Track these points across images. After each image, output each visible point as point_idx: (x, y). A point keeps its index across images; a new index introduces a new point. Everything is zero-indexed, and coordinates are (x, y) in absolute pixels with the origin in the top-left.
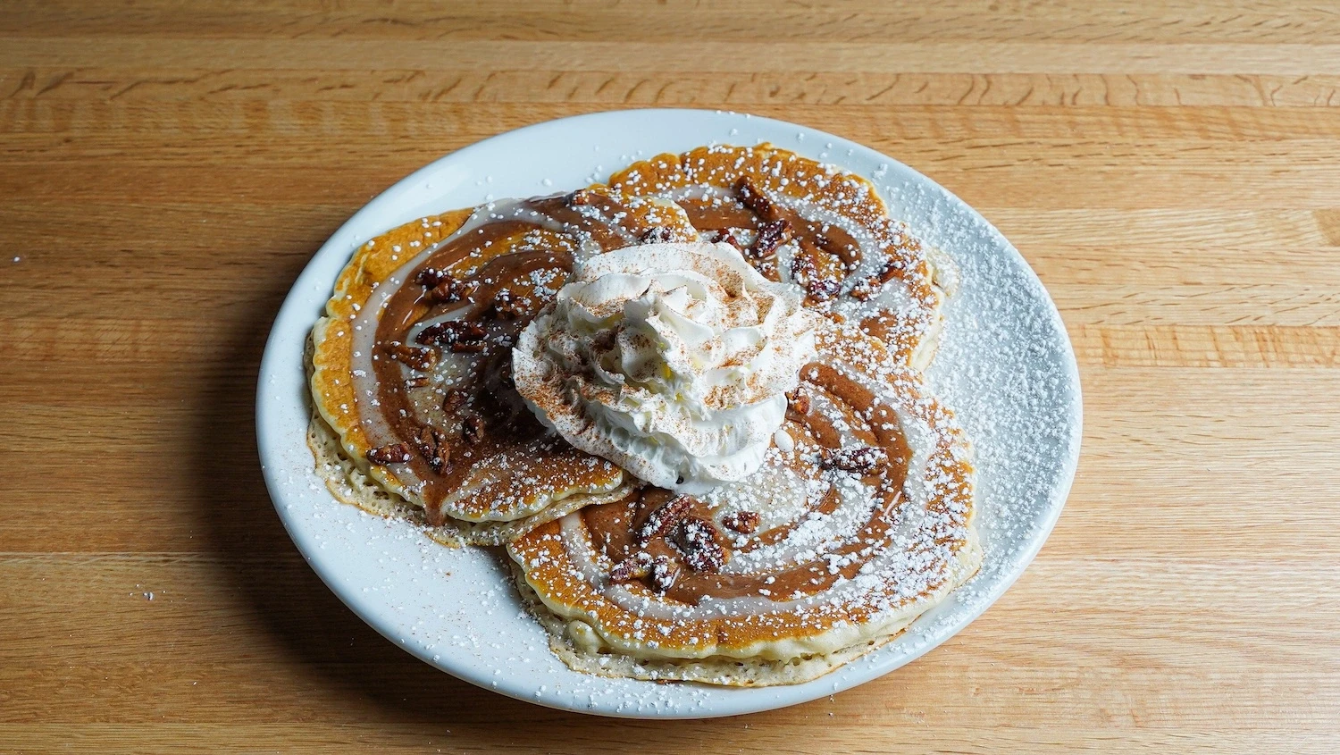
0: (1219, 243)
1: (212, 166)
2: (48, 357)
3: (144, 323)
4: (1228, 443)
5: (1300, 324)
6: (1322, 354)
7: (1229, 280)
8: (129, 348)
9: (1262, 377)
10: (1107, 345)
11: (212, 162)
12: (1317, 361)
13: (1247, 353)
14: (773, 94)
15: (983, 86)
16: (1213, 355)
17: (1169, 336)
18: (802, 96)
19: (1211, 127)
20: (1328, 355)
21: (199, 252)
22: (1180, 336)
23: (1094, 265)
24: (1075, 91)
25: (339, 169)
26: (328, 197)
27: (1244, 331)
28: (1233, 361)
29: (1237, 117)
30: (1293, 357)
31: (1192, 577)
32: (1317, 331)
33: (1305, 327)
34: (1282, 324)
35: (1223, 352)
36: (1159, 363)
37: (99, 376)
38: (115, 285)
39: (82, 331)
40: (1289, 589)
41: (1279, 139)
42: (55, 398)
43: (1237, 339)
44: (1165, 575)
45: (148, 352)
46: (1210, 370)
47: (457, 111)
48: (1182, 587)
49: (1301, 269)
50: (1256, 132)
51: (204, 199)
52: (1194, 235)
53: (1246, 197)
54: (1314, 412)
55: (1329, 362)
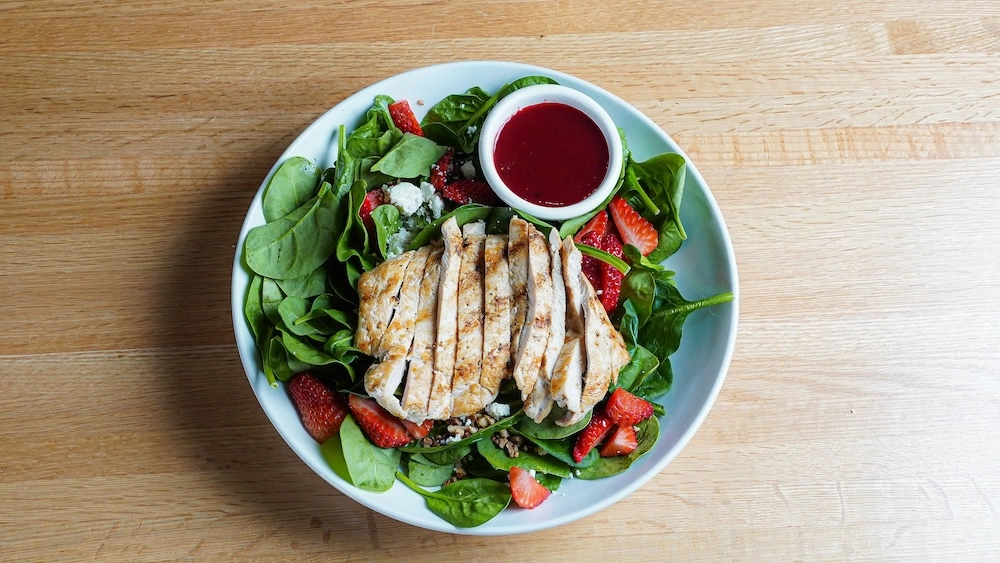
0: (818, 55)
1: (94, 15)
2: (8, 195)
3: (70, 162)
4: (812, 227)
5: (868, 125)
6: (880, 150)
7: (822, 89)
8: (63, 185)
9: (838, 171)
10: (737, 150)
11: (93, 11)
12: (876, 156)
13: (830, 151)
16: (806, 155)
17: (779, 140)
20: (884, 150)
21: (99, 97)
22: (786, 139)
23: (730, 80)
25: (188, 15)
26: (184, 42)
27: (829, 132)
28: (820, 159)
30: (861, 154)
31: (781, 332)
32: (878, 130)
33: (870, 127)
34: (854, 126)
35: (814, 152)
36: (771, 163)
37: (48, 209)
38: (42, 130)
39: (28, 171)
40: (842, 338)
42: (20, 229)
43: (824, 141)
44: (765, 332)
45: (78, 187)
46: (805, 167)
48: (774, 341)
49: (873, 76)
51: (94, 48)
52: (802, 49)
53: (841, 12)
54: (869, 198)
55: (884, 157)
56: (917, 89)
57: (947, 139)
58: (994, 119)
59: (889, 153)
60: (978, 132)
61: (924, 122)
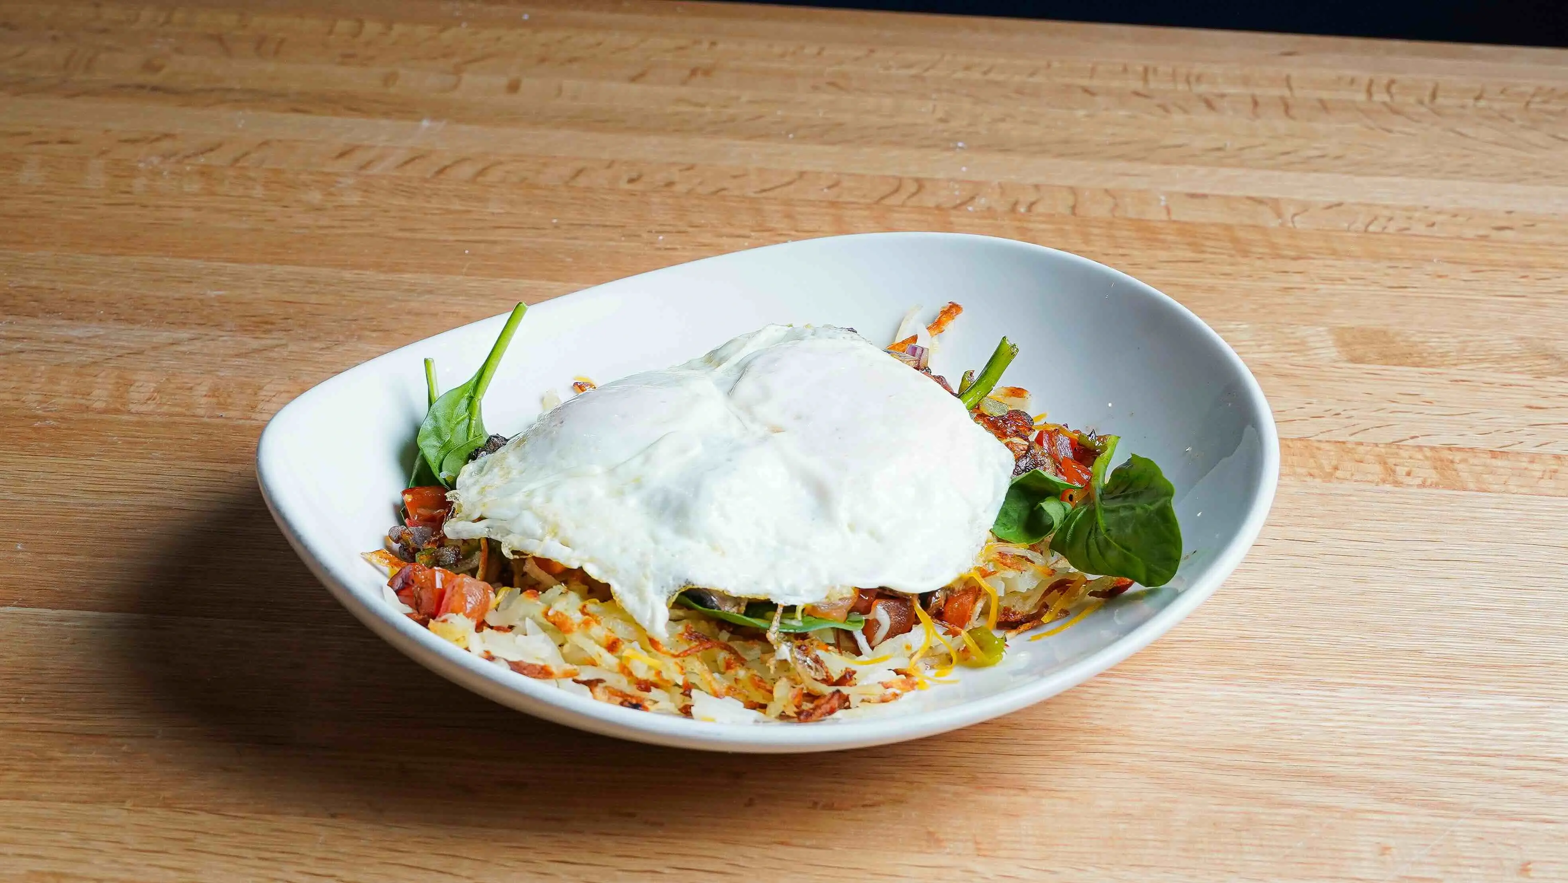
5: (1296, 436)
6: (1321, 467)
14: (631, 181)
15: (913, 188)
18: (670, 184)
19: (1208, 243)
20: (1328, 469)
24: (1033, 199)
25: (24, 217)
29: (1241, 234)
32: (1316, 444)
33: (1300, 439)
40: (1232, 712)
41: (1295, 259)
47: (204, 173)
49: (1304, 383)
50: (1266, 250)
55: (1328, 477)
56: (1394, 405)
57: (1460, 467)
58: (1558, 451)
59: (1339, 474)
60: (1525, 465)
61: (1411, 442)
